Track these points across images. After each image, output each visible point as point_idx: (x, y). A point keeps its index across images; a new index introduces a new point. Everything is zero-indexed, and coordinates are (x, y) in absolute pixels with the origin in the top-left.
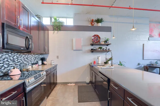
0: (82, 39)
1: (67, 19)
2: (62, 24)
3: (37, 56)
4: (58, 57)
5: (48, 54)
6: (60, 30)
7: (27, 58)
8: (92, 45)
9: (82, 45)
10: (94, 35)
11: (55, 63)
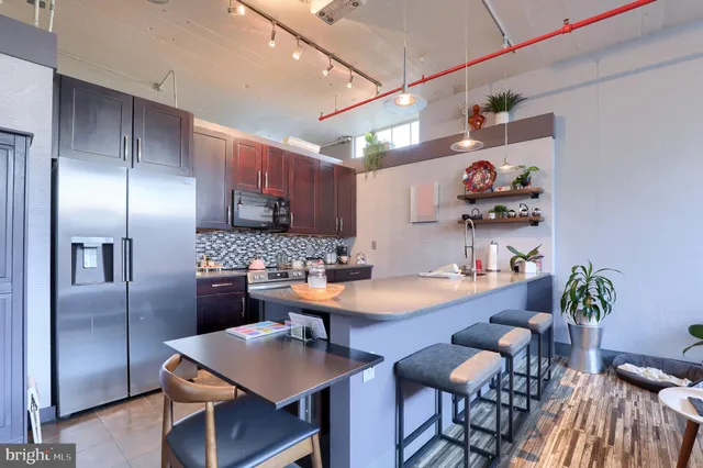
0: (436, 184)
1: (394, 129)
2: (386, 149)
3: (324, 241)
4: (374, 246)
5: (355, 235)
6: (381, 167)
7: (294, 245)
8: (471, 200)
9: (436, 203)
10: (474, 164)
11: (368, 263)
